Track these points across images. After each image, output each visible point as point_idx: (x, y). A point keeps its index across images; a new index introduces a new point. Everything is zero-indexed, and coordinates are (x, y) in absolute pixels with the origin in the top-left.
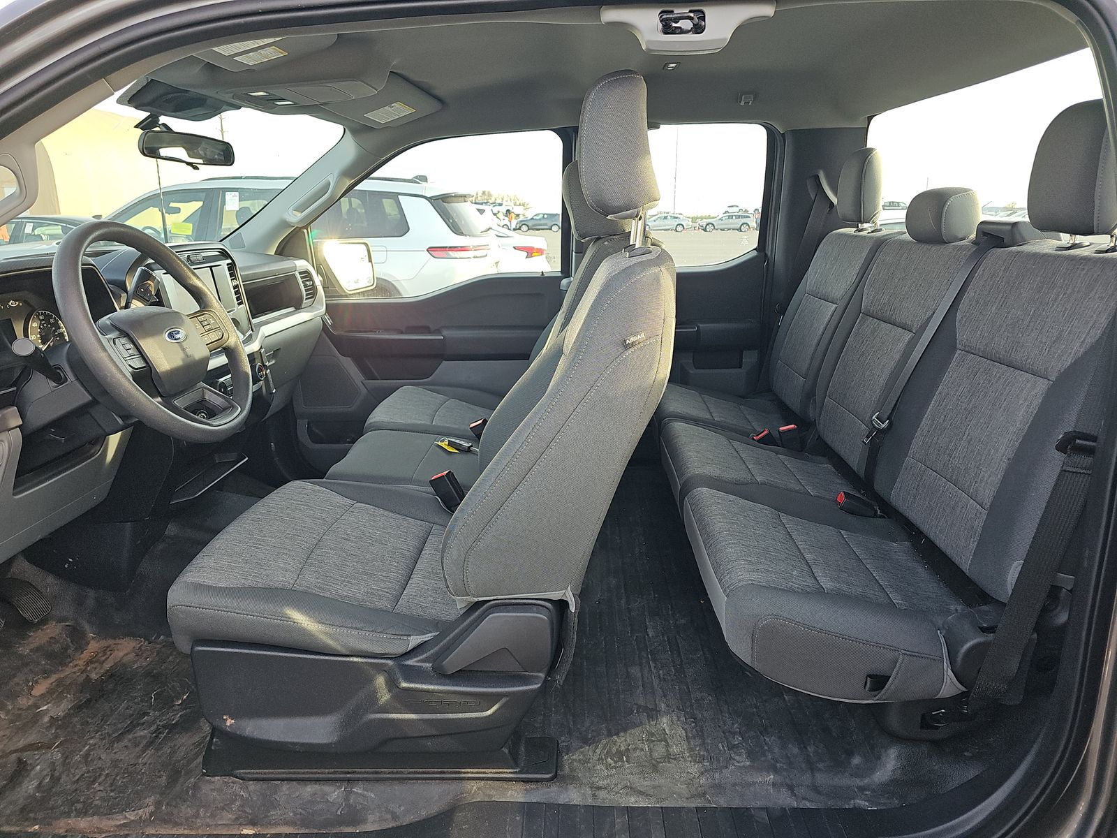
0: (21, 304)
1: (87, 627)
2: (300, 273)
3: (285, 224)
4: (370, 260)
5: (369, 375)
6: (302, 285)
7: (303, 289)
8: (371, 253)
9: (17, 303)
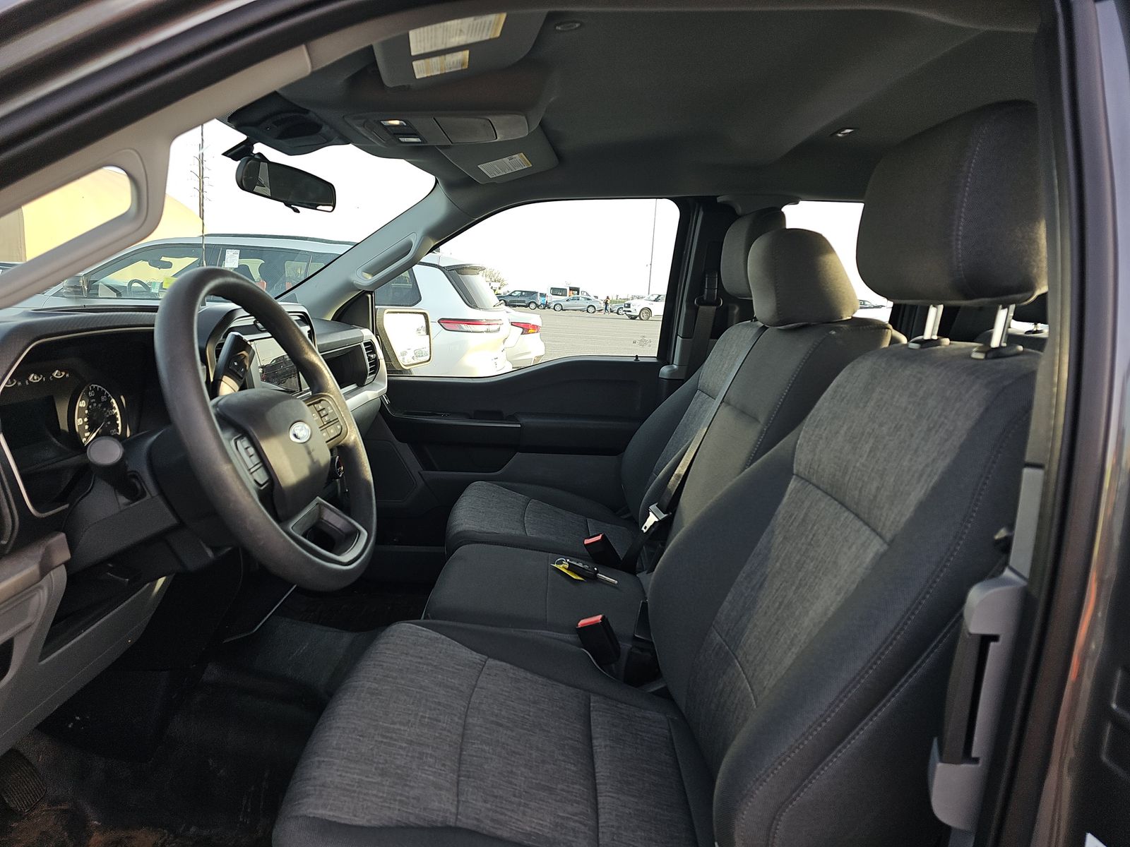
0: (67, 375)
1: (88, 810)
2: (365, 344)
3: (350, 286)
4: (428, 333)
5: (428, 465)
6: (366, 358)
7: (368, 363)
8: (430, 324)
9: (63, 373)
